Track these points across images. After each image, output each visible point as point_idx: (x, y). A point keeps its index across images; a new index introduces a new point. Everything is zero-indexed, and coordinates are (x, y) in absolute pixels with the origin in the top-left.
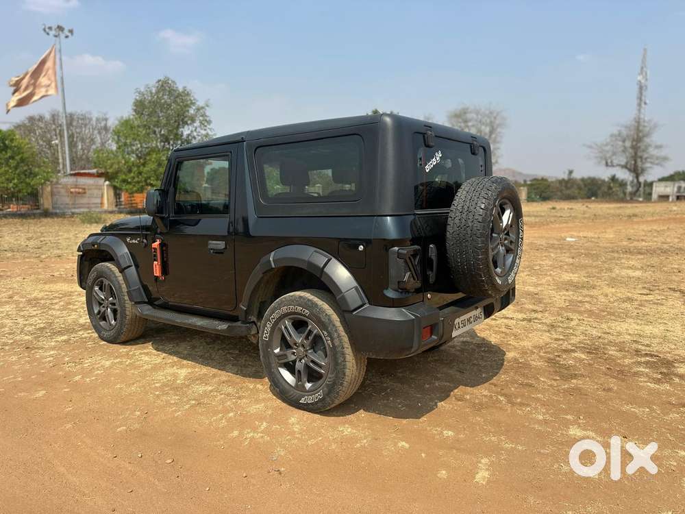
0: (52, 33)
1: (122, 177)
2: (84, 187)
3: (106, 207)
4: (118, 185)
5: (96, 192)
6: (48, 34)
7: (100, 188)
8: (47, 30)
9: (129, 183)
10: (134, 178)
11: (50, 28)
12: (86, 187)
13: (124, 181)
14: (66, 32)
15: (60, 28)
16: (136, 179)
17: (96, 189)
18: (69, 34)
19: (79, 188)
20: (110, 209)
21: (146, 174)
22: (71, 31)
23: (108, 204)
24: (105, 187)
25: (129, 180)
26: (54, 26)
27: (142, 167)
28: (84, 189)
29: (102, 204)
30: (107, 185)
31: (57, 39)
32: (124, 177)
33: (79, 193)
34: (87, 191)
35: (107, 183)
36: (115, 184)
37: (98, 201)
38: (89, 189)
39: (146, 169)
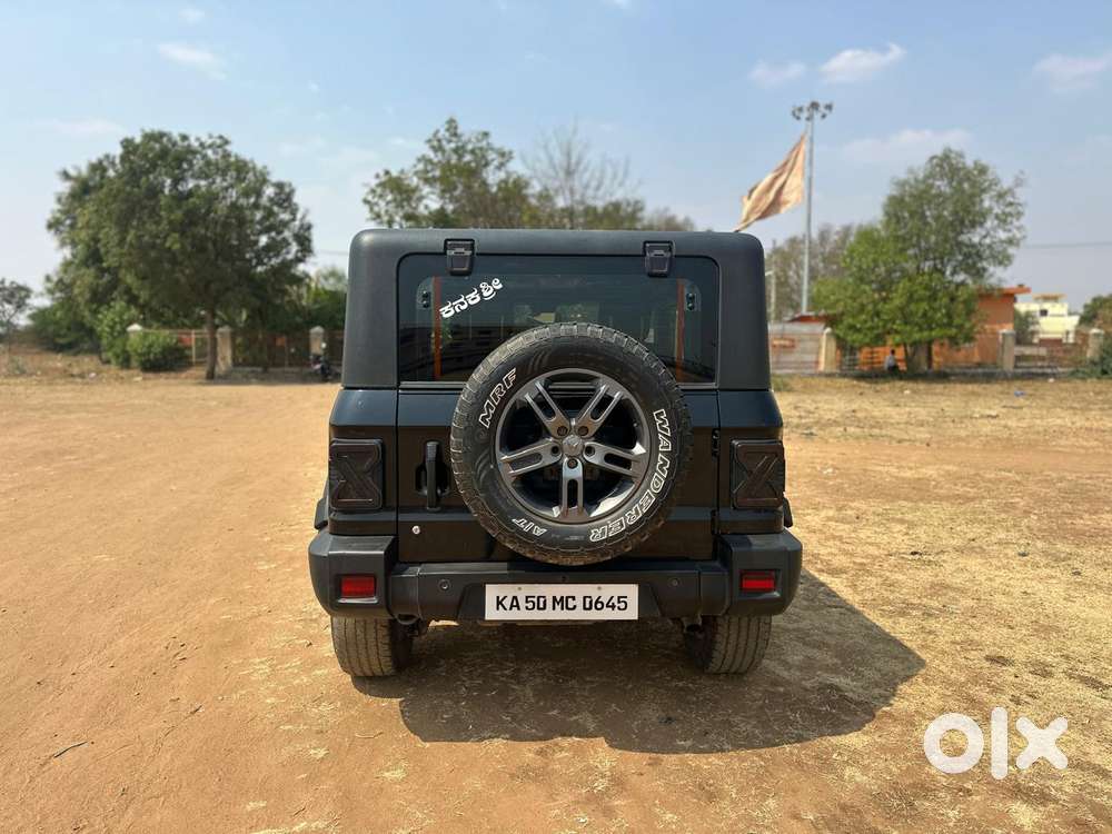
0: (805, 115)
1: (848, 320)
2: (791, 337)
3: (822, 367)
4: (841, 335)
5: (810, 345)
6: (798, 118)
7: (816, 338)
8: (797, 113)
9: (859, 331)
10: (866, 321)
11: (801, 109)
12: (796, 337)
13: (852, 327)
14: (822, 109)
15: (814, 106)
16: (869, 324)
17: (811, 340)
18: (827, 112)
19: (785, 339)
20: (828, 371)
21: (886, 314)
22: (829, 107)
23: (826, 363)
24: (824, 337)
25: (858, 326)
26: (806, 104)
27: (881, 304)
28: (793, 341)
29: (817, 363)
30: (827, 334)
31: (810, 123)
32: (850, 321)
33: (784, 347)
34: (796, 343)
35: (828, 330)
36: (837, 332)
37: (811, 358)
38: (800, 341)
39: (887, 306)
